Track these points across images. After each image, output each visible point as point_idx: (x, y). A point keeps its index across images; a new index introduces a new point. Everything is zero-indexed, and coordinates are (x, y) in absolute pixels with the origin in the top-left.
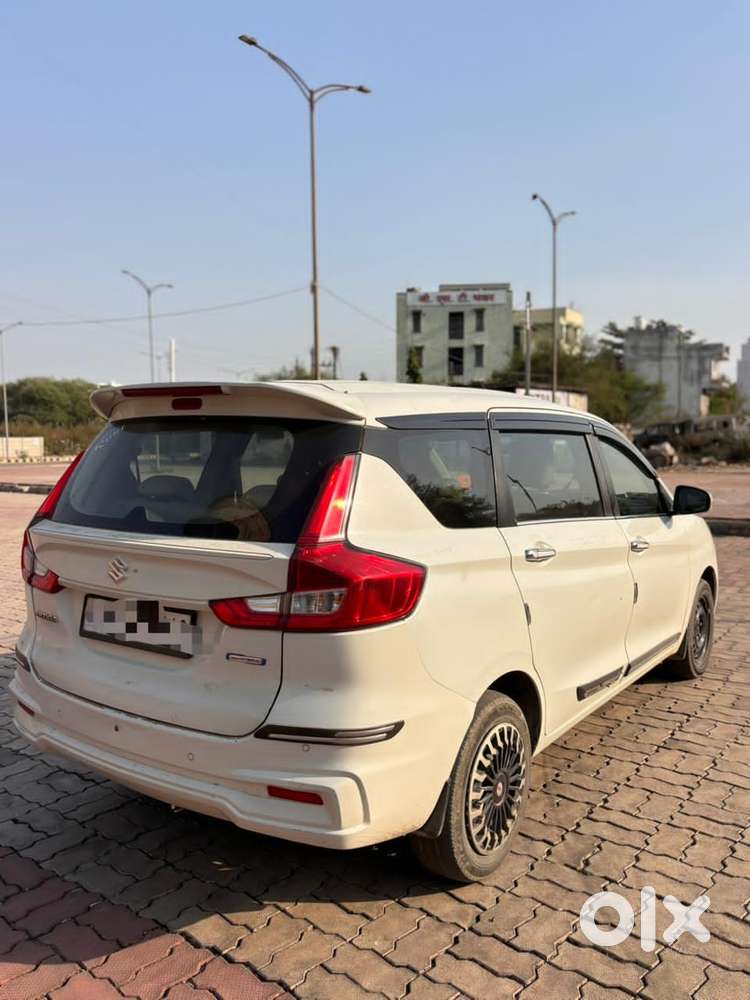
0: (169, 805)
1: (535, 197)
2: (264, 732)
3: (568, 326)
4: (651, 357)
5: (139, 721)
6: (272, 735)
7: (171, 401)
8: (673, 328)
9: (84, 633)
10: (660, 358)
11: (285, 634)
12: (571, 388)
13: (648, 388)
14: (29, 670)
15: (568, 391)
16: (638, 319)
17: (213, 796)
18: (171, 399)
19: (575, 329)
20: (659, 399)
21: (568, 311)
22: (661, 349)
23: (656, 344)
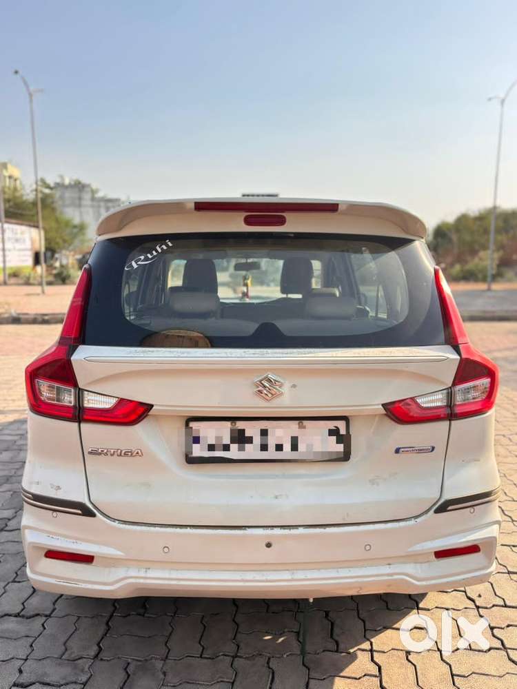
0: (307, 600)
1: (16, 72)
2: (443, 508)
3: (10, 177)
4: (73, 205)
5: (301, 530)
6: (450, 508)
7: (243, 218)
8: (89, 186)
9: (191, 460)
10: (80, 206)
11: (453, 422)
12: (32, 224)
13: (75, 227)
14: (93, 515)
15: (30, 226)
16: (62, 177)
17: (391, 575)
18: (242, 215)
19: (16, 180)
20: (84, 234)
21: (9, 166)
22: (80, 199)
23: (76, 195)
